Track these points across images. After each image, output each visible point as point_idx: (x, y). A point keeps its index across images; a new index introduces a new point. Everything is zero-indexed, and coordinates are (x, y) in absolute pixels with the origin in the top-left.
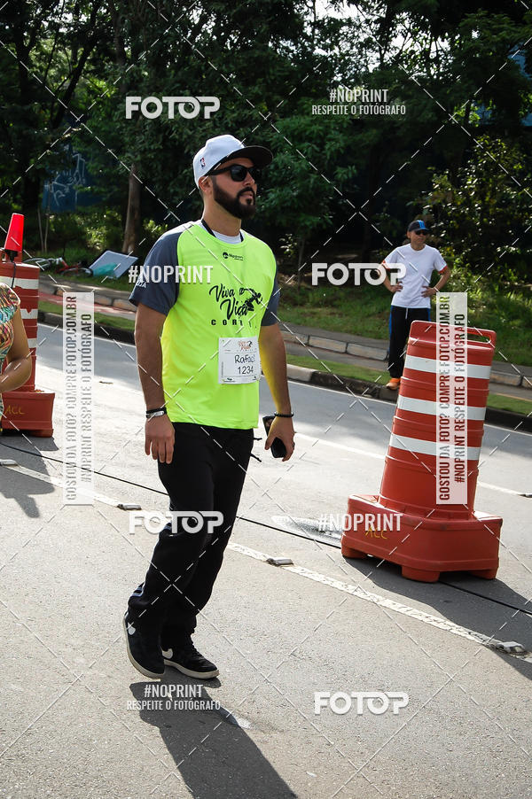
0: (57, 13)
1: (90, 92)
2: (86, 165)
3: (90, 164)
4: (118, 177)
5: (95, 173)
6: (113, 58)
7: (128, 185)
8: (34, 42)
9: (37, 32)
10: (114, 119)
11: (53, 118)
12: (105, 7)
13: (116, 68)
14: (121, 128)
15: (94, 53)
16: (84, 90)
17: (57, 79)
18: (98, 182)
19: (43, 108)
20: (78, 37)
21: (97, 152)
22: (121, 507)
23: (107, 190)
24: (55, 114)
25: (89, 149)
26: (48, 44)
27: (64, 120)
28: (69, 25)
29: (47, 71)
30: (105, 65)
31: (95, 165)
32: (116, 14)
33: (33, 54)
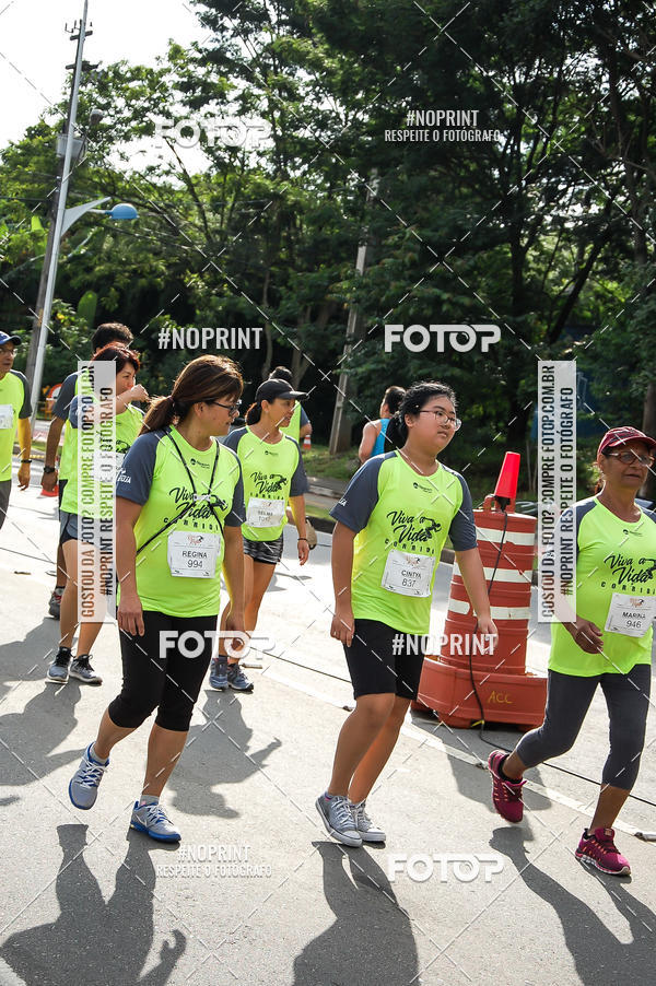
0: (564, 206)
1: (598, 296)
2: (588, 386)
3: (595, 385)
4: (630, 399)
5: (601, 396)
6: (629, 254)
7: (642, 412)
8: (534, 241)
9: (537, 228)
10: (629, 329)
11: (551, 330)
12: (624, 194)
13: (634, 267)
14: (637, 341)
15: (606, 250)
16: (591, 293)
17: (557, 282)
18: (604, 407)
19: (540, 318)
20: (588, 232)
21: (605, 369)
22: (640, 836)
23: (615, 417)
24: (553, 325)
25: (595, 366)
26: (549, 242)
27: (564, 331)
28: (578, 219)
29: (546, 273)
30: (619, 264)
31: (601, 386)
32: (637, 202)
33: (531, 254)
